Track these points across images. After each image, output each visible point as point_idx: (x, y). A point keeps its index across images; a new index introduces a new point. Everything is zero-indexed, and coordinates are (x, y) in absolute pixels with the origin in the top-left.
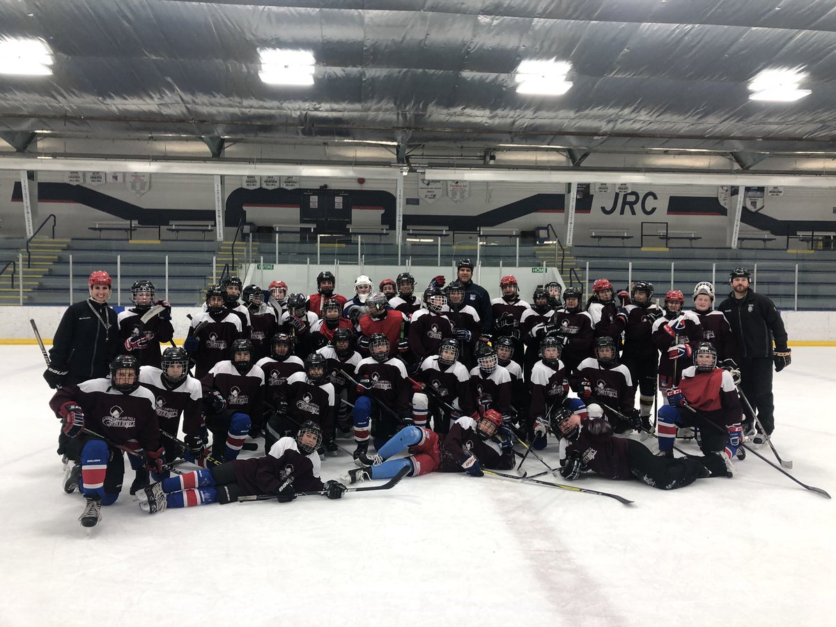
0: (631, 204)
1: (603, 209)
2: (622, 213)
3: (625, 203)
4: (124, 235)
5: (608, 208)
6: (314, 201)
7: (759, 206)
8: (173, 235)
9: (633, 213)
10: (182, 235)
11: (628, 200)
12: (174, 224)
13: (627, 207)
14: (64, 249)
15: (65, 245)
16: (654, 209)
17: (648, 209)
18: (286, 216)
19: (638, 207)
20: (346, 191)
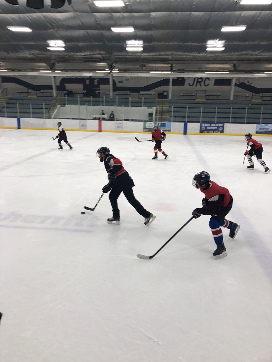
0: (200, 82)
1: (189, 84)
2: (196, 86)
3: (198, 82)
4: (26, 94)
5: (191, 84)
6: (88, 82)
7: (250, 83)
8: (41, 95)
9: (201, 86)
10: (45, 95)
11: (199, 81)
12: (42, 91)
13: (198, 83)
14: (9, 99)
15: (9, 98)
16: (208, 84)
17: (206, 84)
18: (78, 88)
19: (202, 83)
20: (98, 78)
